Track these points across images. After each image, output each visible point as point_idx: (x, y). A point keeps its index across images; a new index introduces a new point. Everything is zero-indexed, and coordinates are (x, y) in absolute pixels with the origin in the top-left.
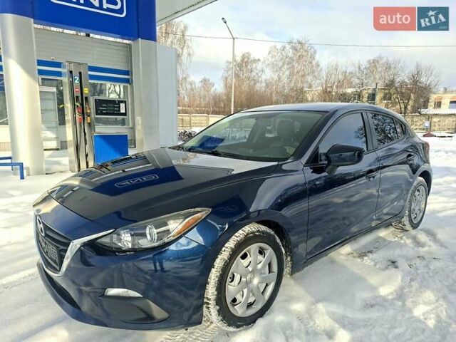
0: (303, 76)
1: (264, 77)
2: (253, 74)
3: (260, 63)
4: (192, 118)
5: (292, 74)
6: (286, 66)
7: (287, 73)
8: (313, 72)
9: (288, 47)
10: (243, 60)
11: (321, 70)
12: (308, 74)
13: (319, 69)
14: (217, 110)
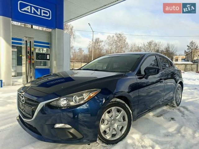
0: (121, 48)
1: (105, 48)
2: (100, 47)
3: (103, 42)
4: (75, 64)
5: (117, 47)
6: (114, 44)
7: (115, 47)
8: (126, 46)
9: (115, 36)
10: (96, 41)
11: (129, 46)
12: (123, 47)
13: (128, 45)
14: (85, 61)
